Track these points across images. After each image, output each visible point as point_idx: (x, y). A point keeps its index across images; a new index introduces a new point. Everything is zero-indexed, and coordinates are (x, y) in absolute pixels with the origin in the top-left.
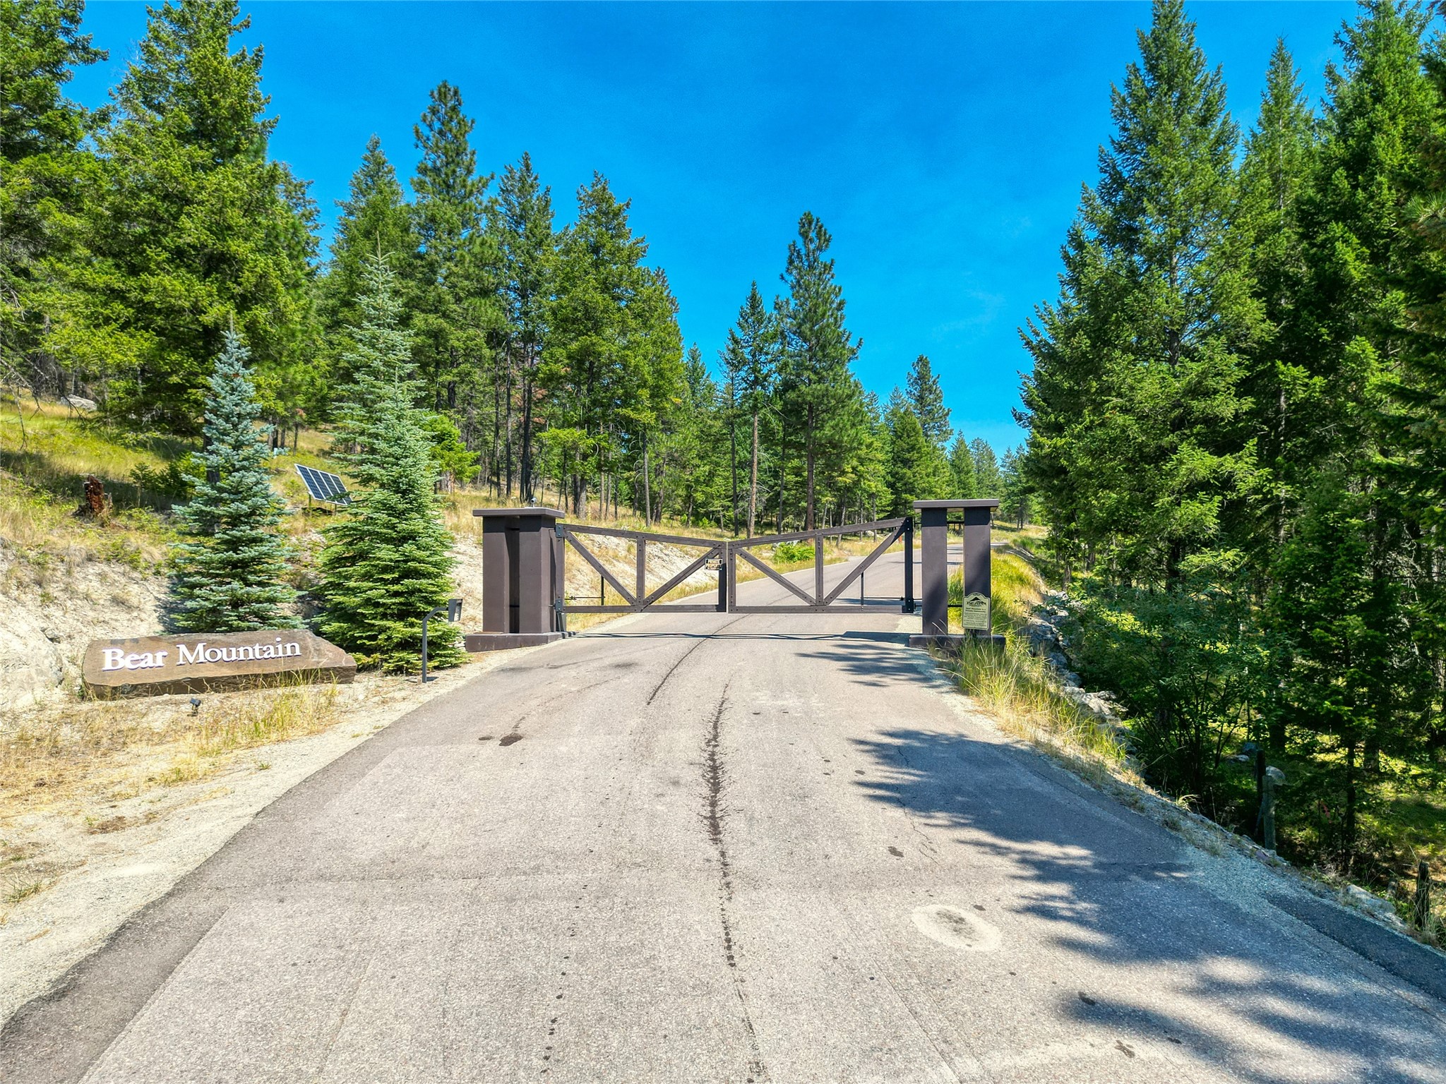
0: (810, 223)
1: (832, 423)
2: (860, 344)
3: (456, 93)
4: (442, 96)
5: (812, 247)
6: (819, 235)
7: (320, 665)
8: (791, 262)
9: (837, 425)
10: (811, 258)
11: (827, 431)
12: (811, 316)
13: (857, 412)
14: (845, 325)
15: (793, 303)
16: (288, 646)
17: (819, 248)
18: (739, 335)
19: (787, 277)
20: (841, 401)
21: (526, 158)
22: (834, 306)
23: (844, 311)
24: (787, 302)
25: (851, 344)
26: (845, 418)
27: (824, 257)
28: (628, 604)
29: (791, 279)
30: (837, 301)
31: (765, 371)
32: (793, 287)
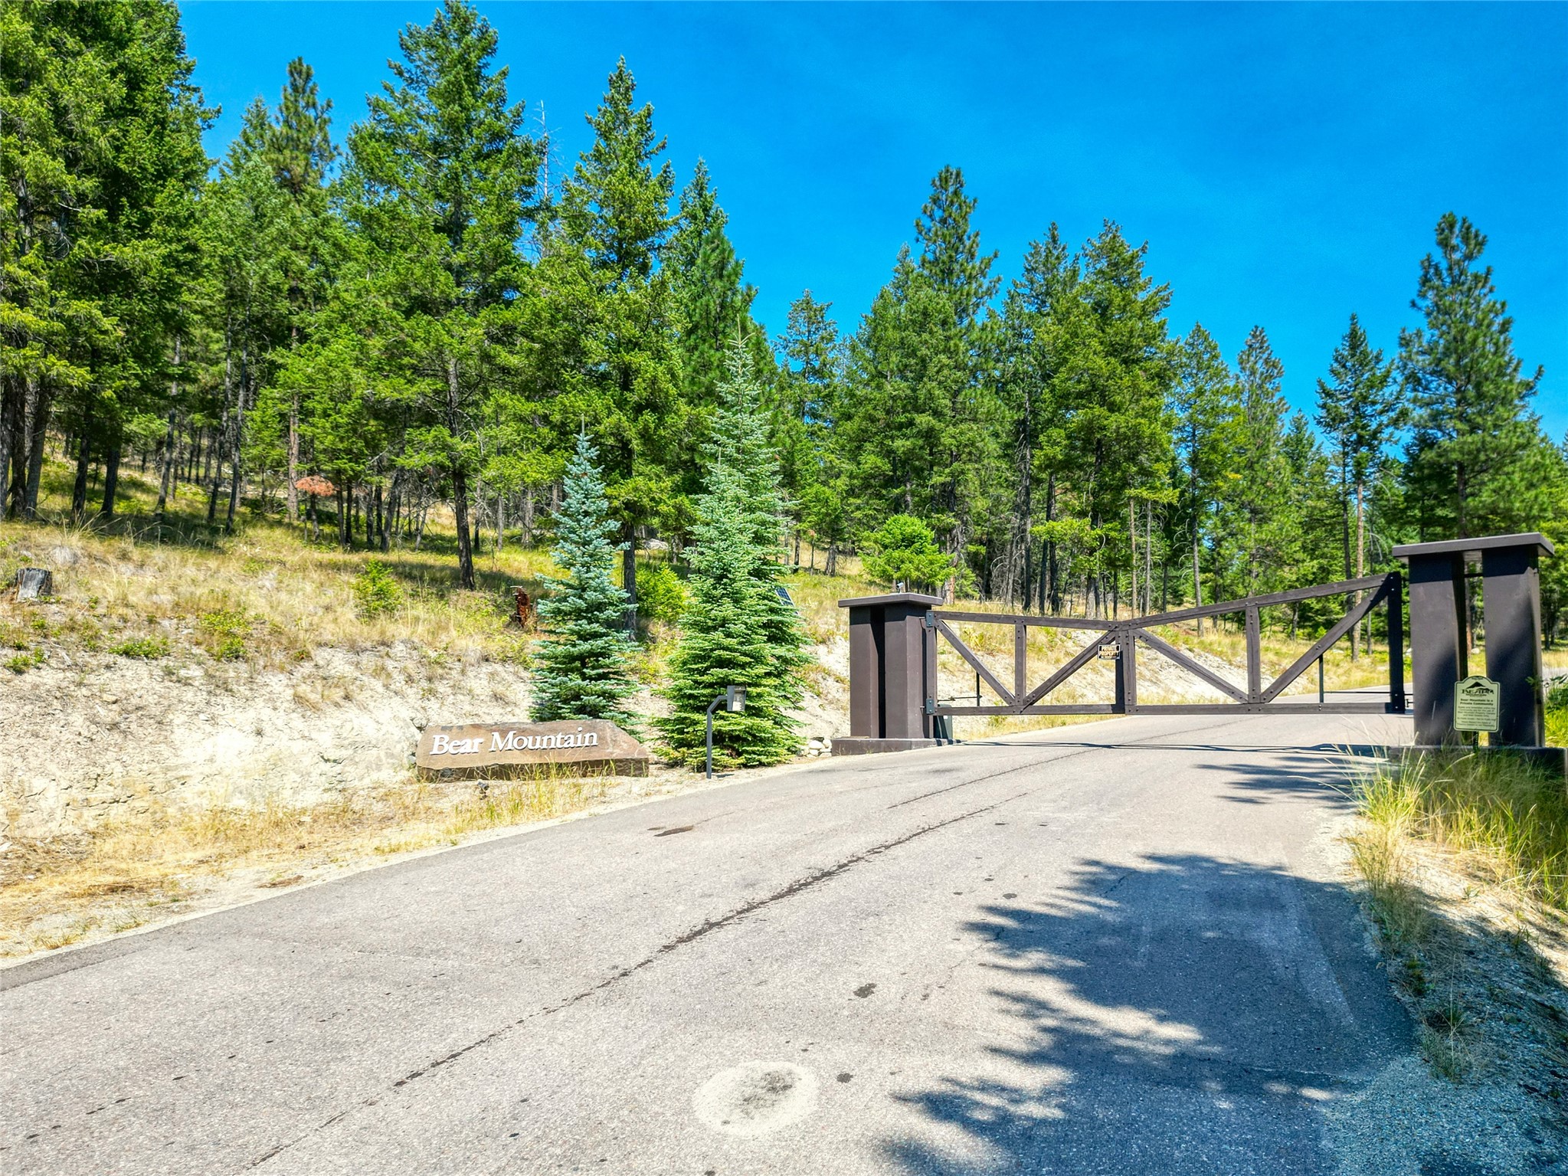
0: (1451, 226)
1: (1491, 486)
2: (1540, 373)
3: (958, 175)
4: (944, 181)
5: (1457, 256)
6: (1466, 240)
7: (614, 756)
8: (1425, 281)
9: (1502, 488)
10: (1456, 272)
11: (1486, 496)
12: (1458, 346)
13: (1536, 468)
14: (1513, 351)
15: (1427, 335)
16: (587, 735)
17: (1469, 257)
18: (1332, 384)
19: (1421, 303)
20: (1510, 455)
21: (1054, 227)
22: (1495, 327)
23: (1510, 334)
24: (1419, 334)
25: (1524, 375)
26: (1516, 477)
27: (1475, 267)
28: (1005, 704)
29: (1427, 303)
30: (1499, 320)
31: (1374, 426)
32: (1428, 314)
